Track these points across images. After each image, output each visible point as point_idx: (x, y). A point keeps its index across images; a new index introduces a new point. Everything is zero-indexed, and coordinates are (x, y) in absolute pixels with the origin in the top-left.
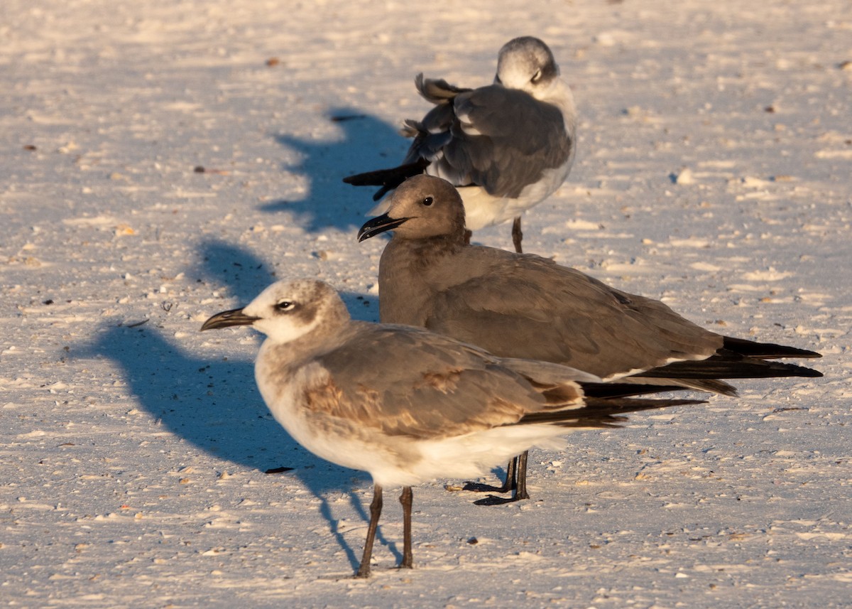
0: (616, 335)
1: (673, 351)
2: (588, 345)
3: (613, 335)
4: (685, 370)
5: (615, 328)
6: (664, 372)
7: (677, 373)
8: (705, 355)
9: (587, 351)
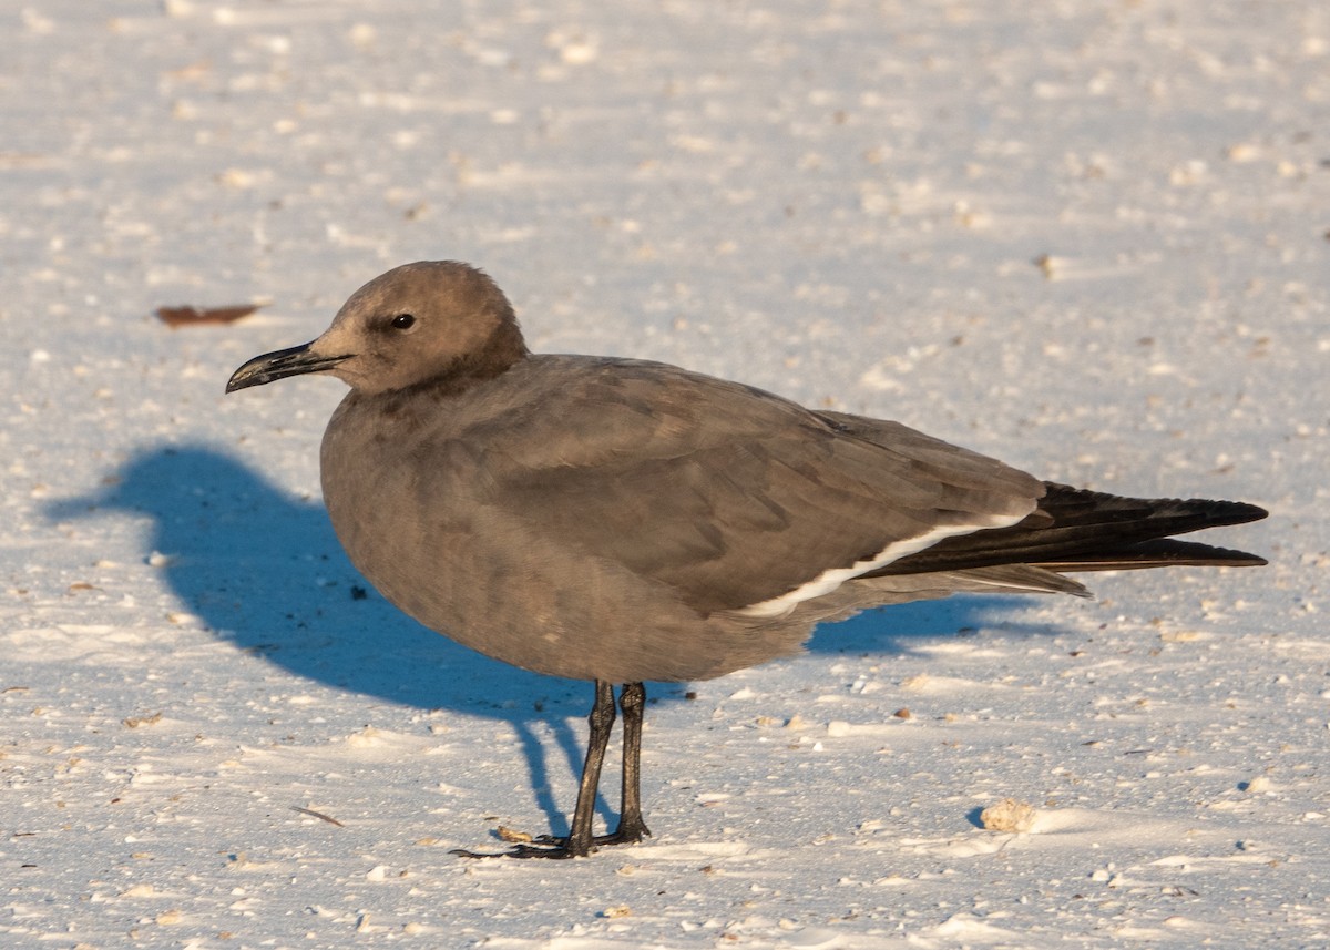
0: (822, 479)
1: (942, 511)
2: (763, 513)
3: (815, 481)
4: (975, 550)
5: (818, 466)
6: (928, 559)
7: (958, 557)
8: (1014, 514)
9: (764, 526)
